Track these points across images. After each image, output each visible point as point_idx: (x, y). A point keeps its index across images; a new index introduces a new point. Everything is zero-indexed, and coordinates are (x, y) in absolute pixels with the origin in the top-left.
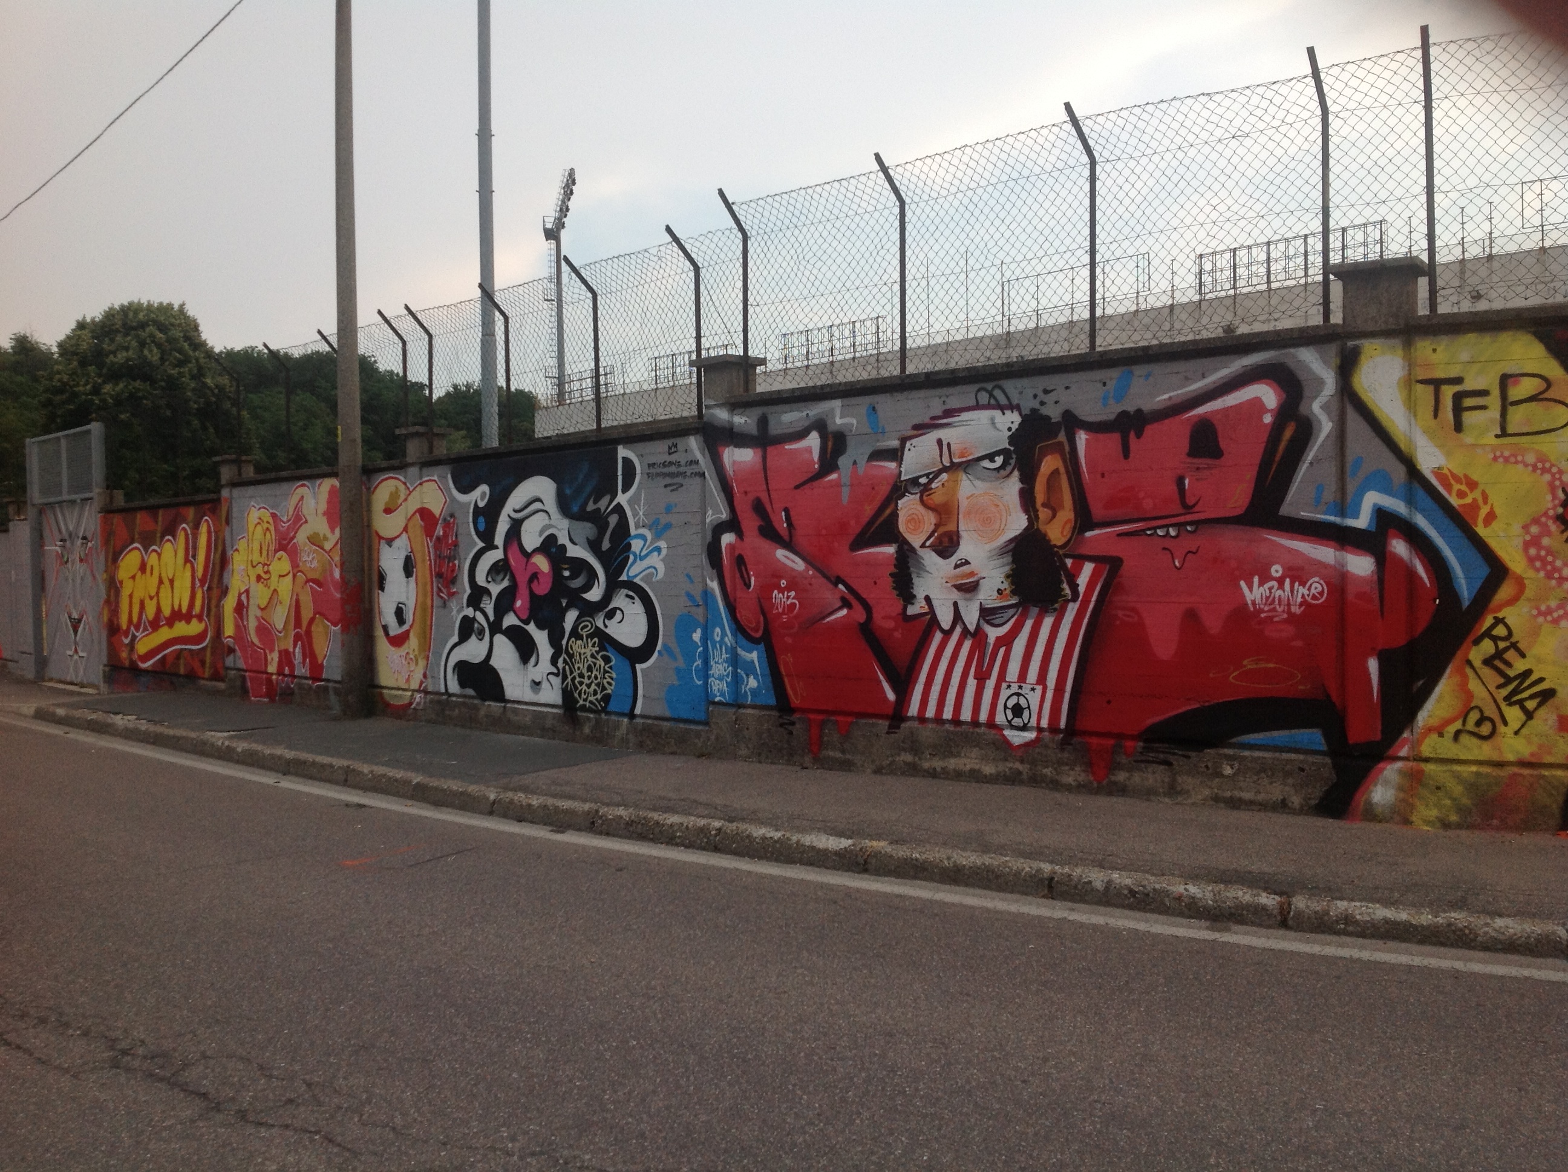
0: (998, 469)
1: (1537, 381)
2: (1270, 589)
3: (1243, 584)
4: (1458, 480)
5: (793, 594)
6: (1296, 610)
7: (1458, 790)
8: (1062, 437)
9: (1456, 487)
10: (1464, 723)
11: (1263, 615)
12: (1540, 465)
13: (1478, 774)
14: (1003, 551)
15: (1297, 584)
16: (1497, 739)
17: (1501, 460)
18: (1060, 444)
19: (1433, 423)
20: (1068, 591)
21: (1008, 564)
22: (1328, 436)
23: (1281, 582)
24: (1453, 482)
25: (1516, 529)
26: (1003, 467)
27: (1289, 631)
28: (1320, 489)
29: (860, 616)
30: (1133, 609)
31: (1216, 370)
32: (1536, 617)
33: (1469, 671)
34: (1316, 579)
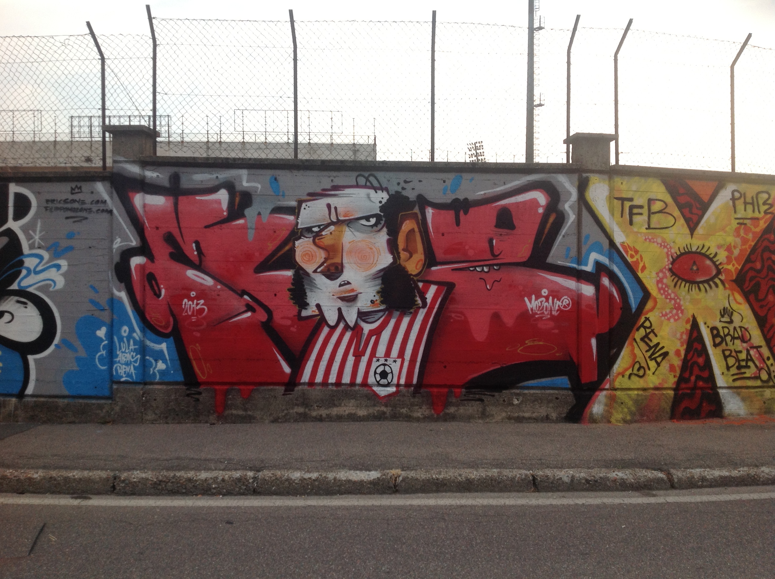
0: (372, 226)
1: (662, 203)
2: (541, 302)
3: (526, 299)
4: (631, 249)
5: (202, 302)
6: (554, 313)
7: (630, 403)
8: (416, 210)
9: (630, 252)
10: (633, 370)
11: (537, 316)
12: (663, 244)
13: (638, 395)
14: (375, 277)
15: (556, 299)
16: (646, 376)
17: (648, 240)
18: (416, 214)
19: (620, 219)
20: (419, 302)
21: (378, 285)
22: (572, 222)
23: (547, 298)
24: (629, 250)
25: (654, 274)
26: (376, 225)
27: (551, 324)
28: (568, 250)
29: (263, 317)
30: (462, 313)
31: (512, 181)
32: (661, 317)
33: (635, 344)
34: (565, 297)
